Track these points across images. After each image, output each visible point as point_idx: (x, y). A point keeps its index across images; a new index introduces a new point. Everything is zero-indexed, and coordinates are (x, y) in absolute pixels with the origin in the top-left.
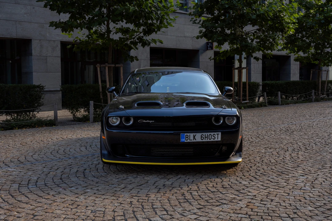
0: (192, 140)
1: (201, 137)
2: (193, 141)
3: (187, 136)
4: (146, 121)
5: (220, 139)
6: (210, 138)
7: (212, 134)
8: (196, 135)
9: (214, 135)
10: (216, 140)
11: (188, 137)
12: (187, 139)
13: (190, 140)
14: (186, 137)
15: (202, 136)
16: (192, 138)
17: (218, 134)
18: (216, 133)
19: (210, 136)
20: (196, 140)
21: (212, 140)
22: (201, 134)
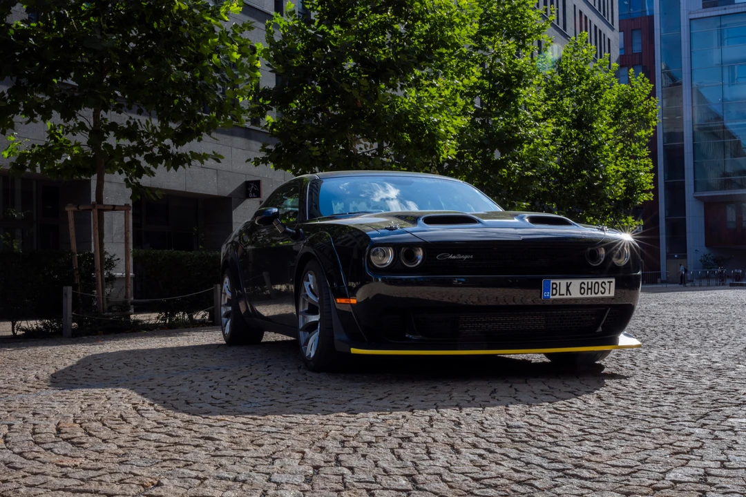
0: (563, 295)
1: (581, 288)
2: (565, 297)
3: (554, 286)
4: (454, 257)
5: (612, 294)
6: (596, 291)
7: (600, 281)
8: (571, 283)
9: (603, 285)
10: (607, 294)
11: (556, 289)
12: (554, 291)
13: (560, 295)
14: (553, 289)
15: (583, 285)
16: (563, 291)
17: (610, 282)
18: (606, 280)
19: (597, 285)
20: (570, 294)
21: (600, 295)
22: (581, 281)
